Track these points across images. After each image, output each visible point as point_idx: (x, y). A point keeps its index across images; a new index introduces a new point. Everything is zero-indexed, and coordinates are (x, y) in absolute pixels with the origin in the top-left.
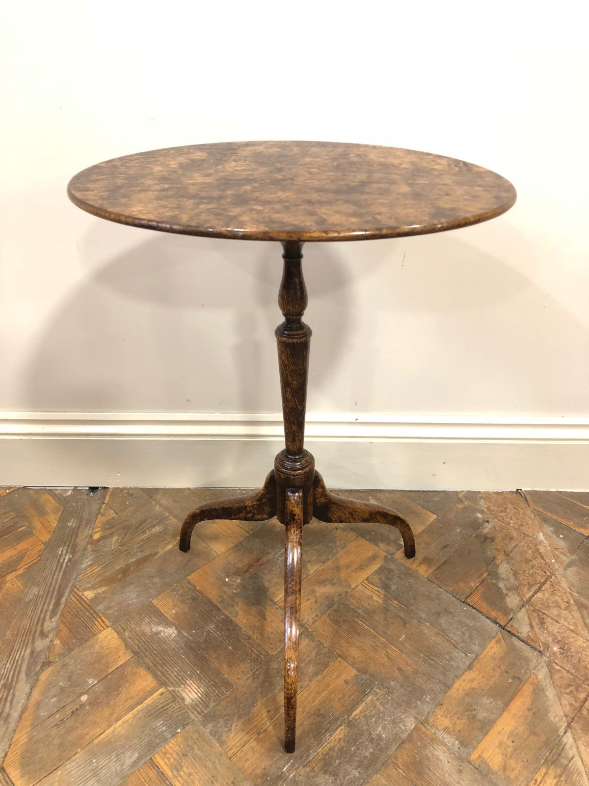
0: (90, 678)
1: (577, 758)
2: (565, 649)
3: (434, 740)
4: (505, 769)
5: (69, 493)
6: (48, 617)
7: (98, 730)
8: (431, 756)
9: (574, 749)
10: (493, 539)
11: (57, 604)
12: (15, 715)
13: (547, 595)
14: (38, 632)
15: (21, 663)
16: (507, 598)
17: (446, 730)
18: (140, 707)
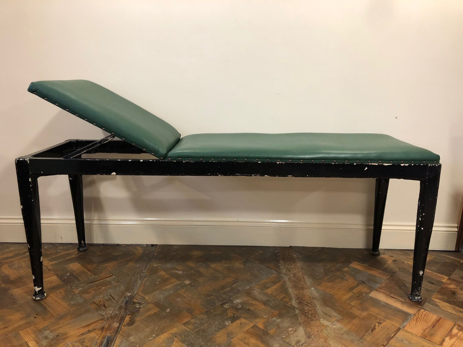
0: (158, 279)
1: (292, 293)
2: (295, 275)
3: (254, 290)
4: (272, 294)
5: (145, 246)
6: (143, 270)
7: (162, 288)
8: (252, 292)
9: (291, 291)
10: (279, 256)
11: (146, 268)
12: (138, 286)
13: (293, 267)
14: (141, 272)
15: (138, 278)
16: (281, 267)
17: (257, 288)
18: (173, 284)
